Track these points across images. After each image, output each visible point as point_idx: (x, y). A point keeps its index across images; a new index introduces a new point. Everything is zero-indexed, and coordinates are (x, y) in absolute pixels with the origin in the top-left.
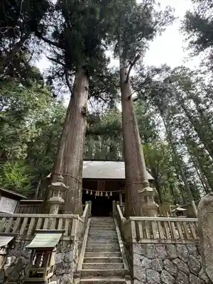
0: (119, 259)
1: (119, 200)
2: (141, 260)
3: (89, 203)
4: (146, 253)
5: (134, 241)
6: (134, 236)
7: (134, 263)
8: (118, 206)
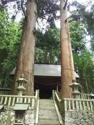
3: (38, 91)
4: (72, 116)
5: (66, 110)
7: (65, 121)
8: (56, 93)
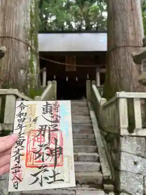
0: (94, 157)
1: (95, 79)
2: (135, 163)
3: (53, 84)
5: (124, 132)
6: (124, 124)
7: (123, 167)
8: (94, 87)
